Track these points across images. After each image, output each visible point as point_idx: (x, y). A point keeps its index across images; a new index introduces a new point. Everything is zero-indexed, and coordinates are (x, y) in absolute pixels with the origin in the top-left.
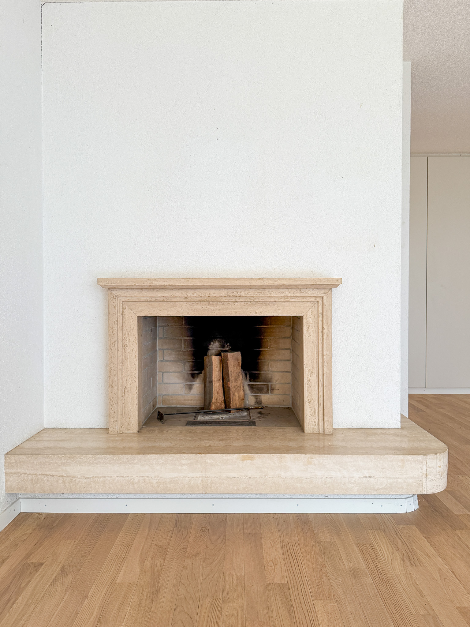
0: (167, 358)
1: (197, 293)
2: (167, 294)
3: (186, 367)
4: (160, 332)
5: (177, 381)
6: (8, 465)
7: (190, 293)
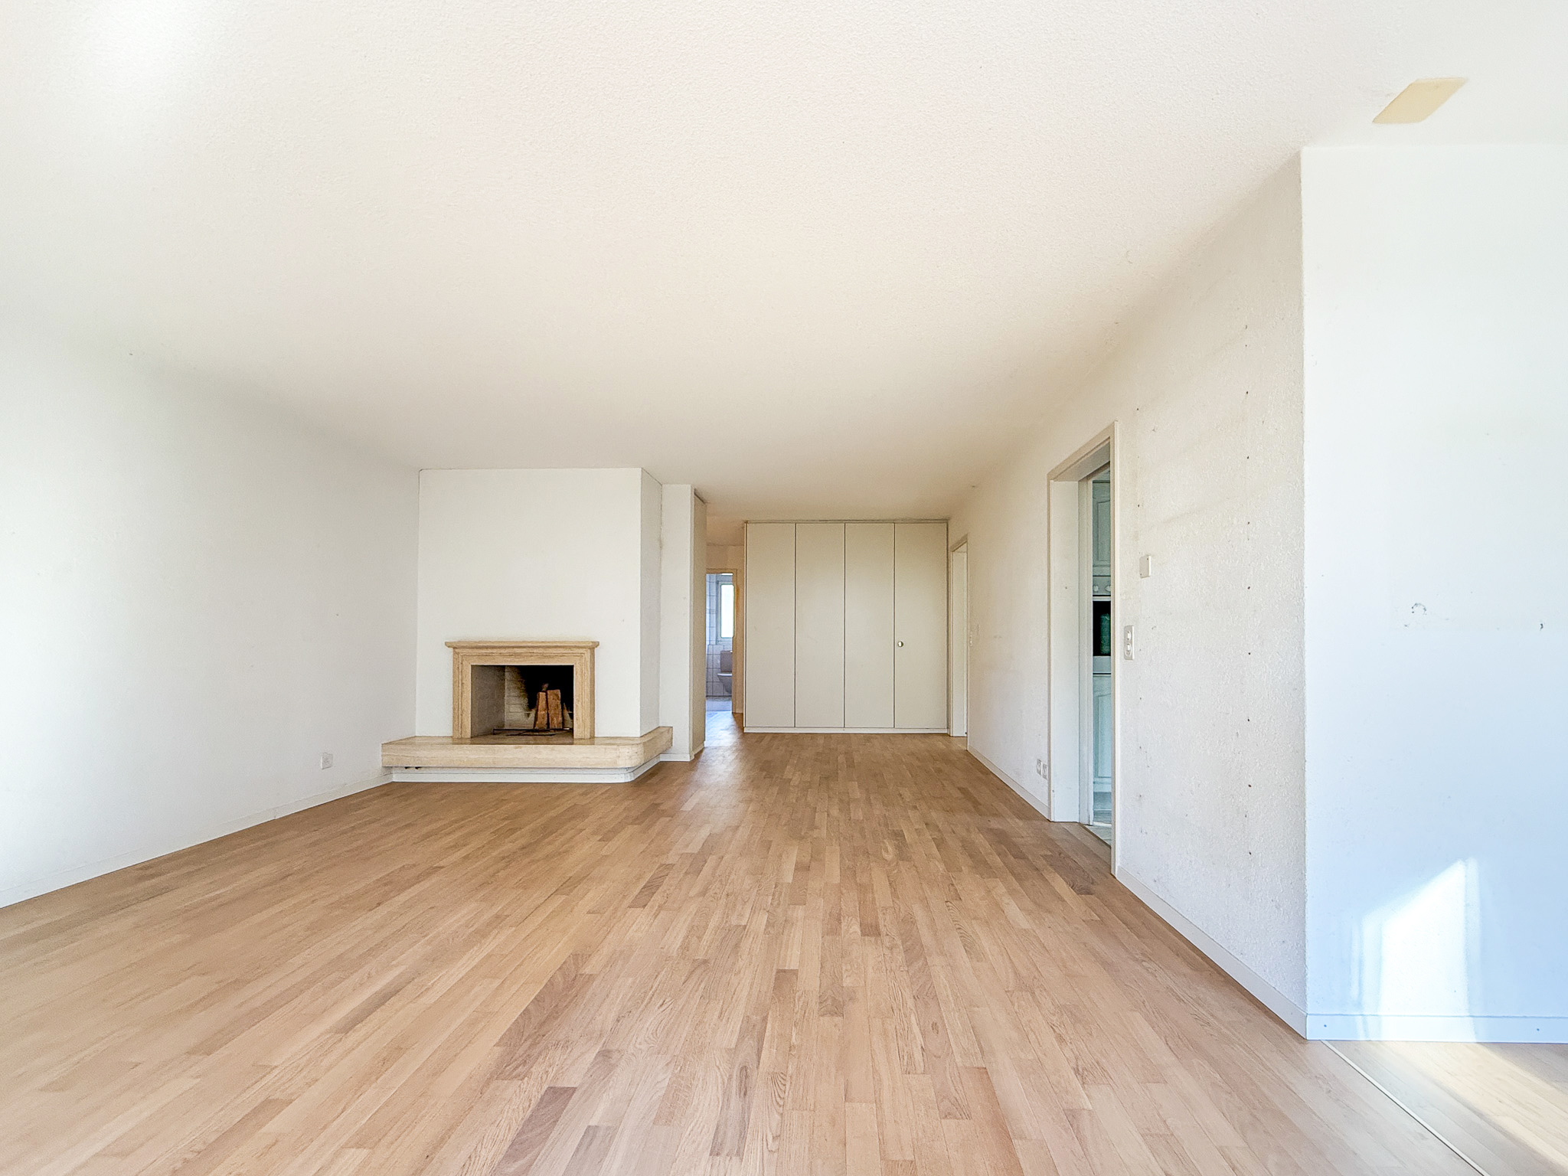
0: (512, 694)
1: (507, 651)
2: (490, 651)
3: (524, 701)
4: (507, 675)
5: (520, 710)
6: (383, 751)
7: (503, 651)
